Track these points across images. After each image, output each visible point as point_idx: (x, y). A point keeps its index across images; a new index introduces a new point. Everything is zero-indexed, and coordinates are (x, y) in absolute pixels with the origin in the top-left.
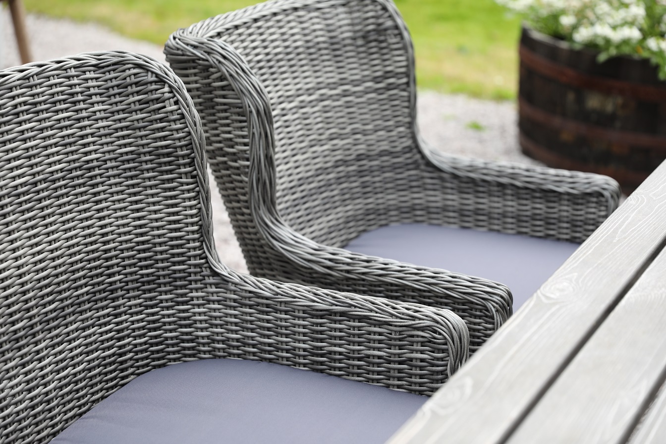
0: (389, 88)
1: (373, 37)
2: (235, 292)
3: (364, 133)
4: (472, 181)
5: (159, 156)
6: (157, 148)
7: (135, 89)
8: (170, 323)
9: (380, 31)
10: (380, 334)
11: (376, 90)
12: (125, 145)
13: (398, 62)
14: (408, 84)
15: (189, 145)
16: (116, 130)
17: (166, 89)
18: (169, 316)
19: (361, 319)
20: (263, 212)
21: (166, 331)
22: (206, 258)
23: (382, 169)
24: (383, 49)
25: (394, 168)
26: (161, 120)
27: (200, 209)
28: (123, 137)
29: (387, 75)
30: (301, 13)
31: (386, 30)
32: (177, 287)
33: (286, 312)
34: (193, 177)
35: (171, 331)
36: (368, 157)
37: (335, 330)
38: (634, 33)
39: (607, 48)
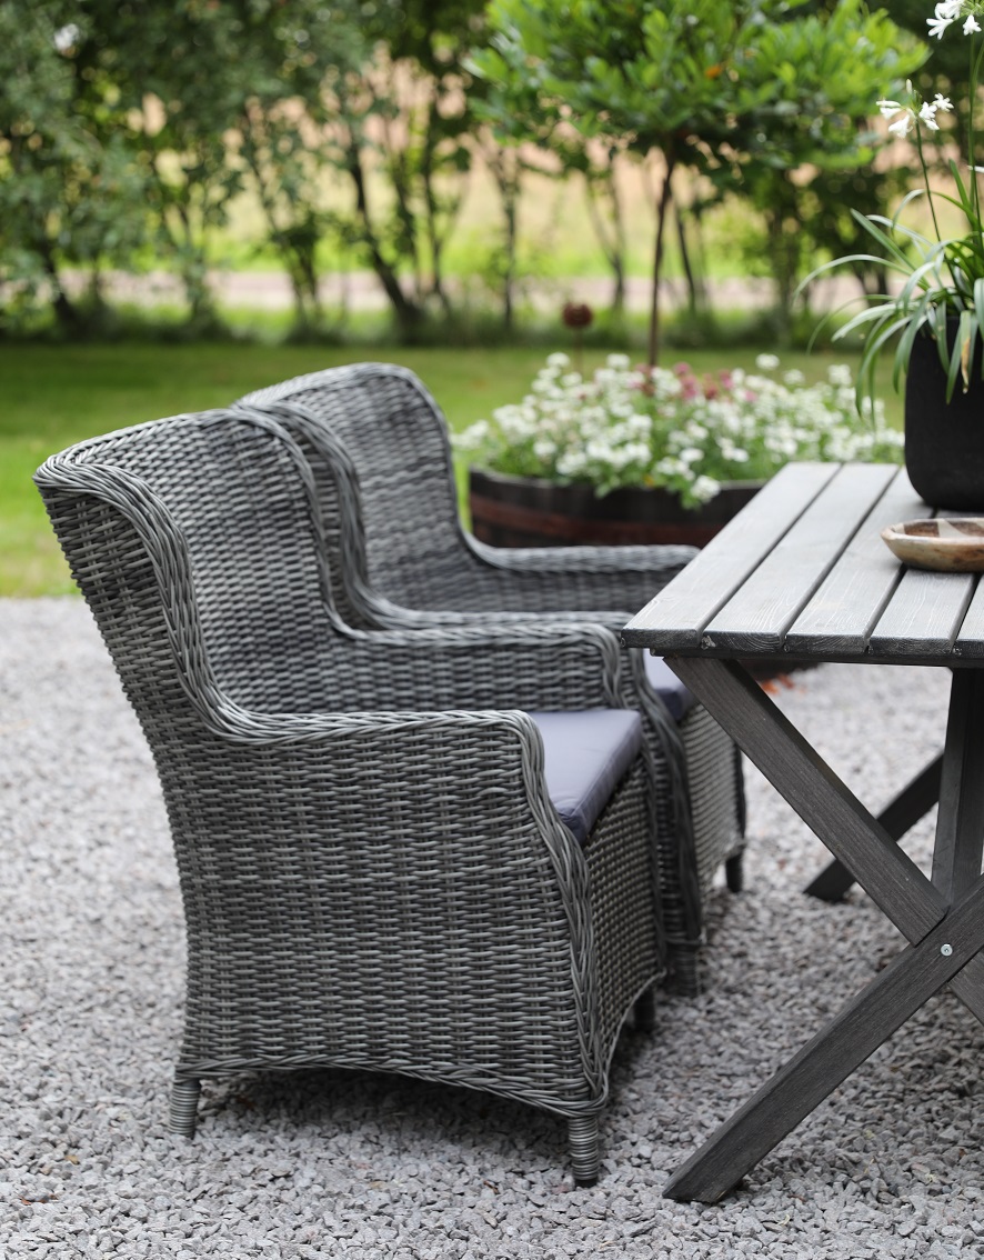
0: (427, 475)
1: (400, 418)
2: (364, 649)
3: (404, 531)
4: (536, 574)
5: (275, 511)
6: (273, 503)
7: (244, 445)
8: (301, 688)
9: (407, 411)
10: (530, 660)
11: (412, 481)
12: (241, 503)
13: (431, 446)
14: (446, 471)
15: (305, 498)
16: (230, 488)
17: (277, 442)
18: (300, 680)
20: (358, 584)
21: (299, 697)
22: (328, 617)
23: (428, 573)
24: (414, 432)
25: (442, 571)
26: (275, 474)
27: (319, 566)
28: (238, 495)
29: (422, 461)
30: (320, 394)
31: (415, 408)
32: (304, 650)
33: (425, 658)
34: (311, 531)
35: (303, 696)
36: (413, 560)
37: (481, 665)
38: (642, 452)
39: (605, 478)
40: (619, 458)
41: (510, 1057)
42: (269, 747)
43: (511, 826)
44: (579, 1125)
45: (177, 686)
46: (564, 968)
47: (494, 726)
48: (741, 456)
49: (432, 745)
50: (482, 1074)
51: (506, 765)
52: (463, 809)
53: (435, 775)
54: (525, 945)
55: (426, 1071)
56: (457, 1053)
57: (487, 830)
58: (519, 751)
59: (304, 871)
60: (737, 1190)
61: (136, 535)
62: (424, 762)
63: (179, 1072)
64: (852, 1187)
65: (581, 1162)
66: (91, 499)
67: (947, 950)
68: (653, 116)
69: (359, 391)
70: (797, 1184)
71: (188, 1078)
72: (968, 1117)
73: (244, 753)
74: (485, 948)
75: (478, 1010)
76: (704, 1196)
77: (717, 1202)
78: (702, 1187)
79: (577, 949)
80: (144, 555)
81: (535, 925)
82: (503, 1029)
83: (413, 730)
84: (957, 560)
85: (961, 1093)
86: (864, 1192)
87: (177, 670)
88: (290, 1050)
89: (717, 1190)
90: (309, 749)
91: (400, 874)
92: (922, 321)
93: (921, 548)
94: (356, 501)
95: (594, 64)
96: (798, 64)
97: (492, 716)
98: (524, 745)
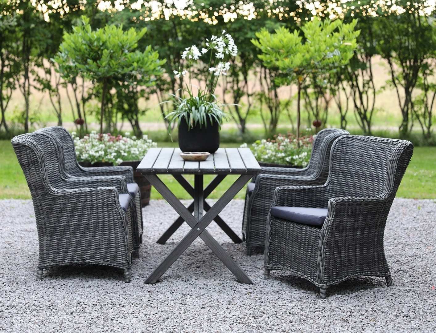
0: (69, 151)
1: (63, 138)
5: (49, 154)
6: (49, 152)
7: (42, 140)
13: (70, 144)
14: (73, 150)
15: (56, 151)
17: (49, 139)
19: (100, 182)
24: (66, 141)
26: (49, 145)
29: (68, 148)
31: (66, 136)
38: (102, 153)
39: (93, 160)
40: (97, 155)
41: (112, 258)
42: (62, 196)
43: (113, 210)
44: (126, 270)
45: (42, 184)
46: (123, 238)
47: (109, 190)
48: (126, 154)
49: (96, 194)
50: (106, 262)
51: (111, 197)
52: (103, 207)
53: (97, 200)
54: (115, 234)
55: (94, 262)
56: (100, 258)
57: (108, 211)
58: (114, 195)
59: (68, 222)
60: (158, 281)
61: (35, 153)
62: (94, 197)
63: (39, 267)
64: (180, 280)
65: (126, 278)
66: (25, 146)
67: (198, 229)
68: (104, 73)
69: (53, 132)
70: (169, 280)
71: (40, 269)
72: (200, 270)
73: (56, 197)
74: (107, 235)
75: (105, 248)
76: (152, 282)
77: (155, 284)
78: (152, 280)
79: (126, 234)
80: (36, 157)
81: (117, 230)
82: (110, 252)
83: (92, 191)
84: (195, 159)
85: (198, 267)
86: (183, 281)
87: (43, 181)
88: (64, 260)
89: (155, 281)
90: (70, 196)
91: (89, 221)
92: (182, 115)
93: (188, 156)
94: (63, 153)
95: (90, 61)
96: (138, 62)
97: (108, 188)
98: (115, 193)
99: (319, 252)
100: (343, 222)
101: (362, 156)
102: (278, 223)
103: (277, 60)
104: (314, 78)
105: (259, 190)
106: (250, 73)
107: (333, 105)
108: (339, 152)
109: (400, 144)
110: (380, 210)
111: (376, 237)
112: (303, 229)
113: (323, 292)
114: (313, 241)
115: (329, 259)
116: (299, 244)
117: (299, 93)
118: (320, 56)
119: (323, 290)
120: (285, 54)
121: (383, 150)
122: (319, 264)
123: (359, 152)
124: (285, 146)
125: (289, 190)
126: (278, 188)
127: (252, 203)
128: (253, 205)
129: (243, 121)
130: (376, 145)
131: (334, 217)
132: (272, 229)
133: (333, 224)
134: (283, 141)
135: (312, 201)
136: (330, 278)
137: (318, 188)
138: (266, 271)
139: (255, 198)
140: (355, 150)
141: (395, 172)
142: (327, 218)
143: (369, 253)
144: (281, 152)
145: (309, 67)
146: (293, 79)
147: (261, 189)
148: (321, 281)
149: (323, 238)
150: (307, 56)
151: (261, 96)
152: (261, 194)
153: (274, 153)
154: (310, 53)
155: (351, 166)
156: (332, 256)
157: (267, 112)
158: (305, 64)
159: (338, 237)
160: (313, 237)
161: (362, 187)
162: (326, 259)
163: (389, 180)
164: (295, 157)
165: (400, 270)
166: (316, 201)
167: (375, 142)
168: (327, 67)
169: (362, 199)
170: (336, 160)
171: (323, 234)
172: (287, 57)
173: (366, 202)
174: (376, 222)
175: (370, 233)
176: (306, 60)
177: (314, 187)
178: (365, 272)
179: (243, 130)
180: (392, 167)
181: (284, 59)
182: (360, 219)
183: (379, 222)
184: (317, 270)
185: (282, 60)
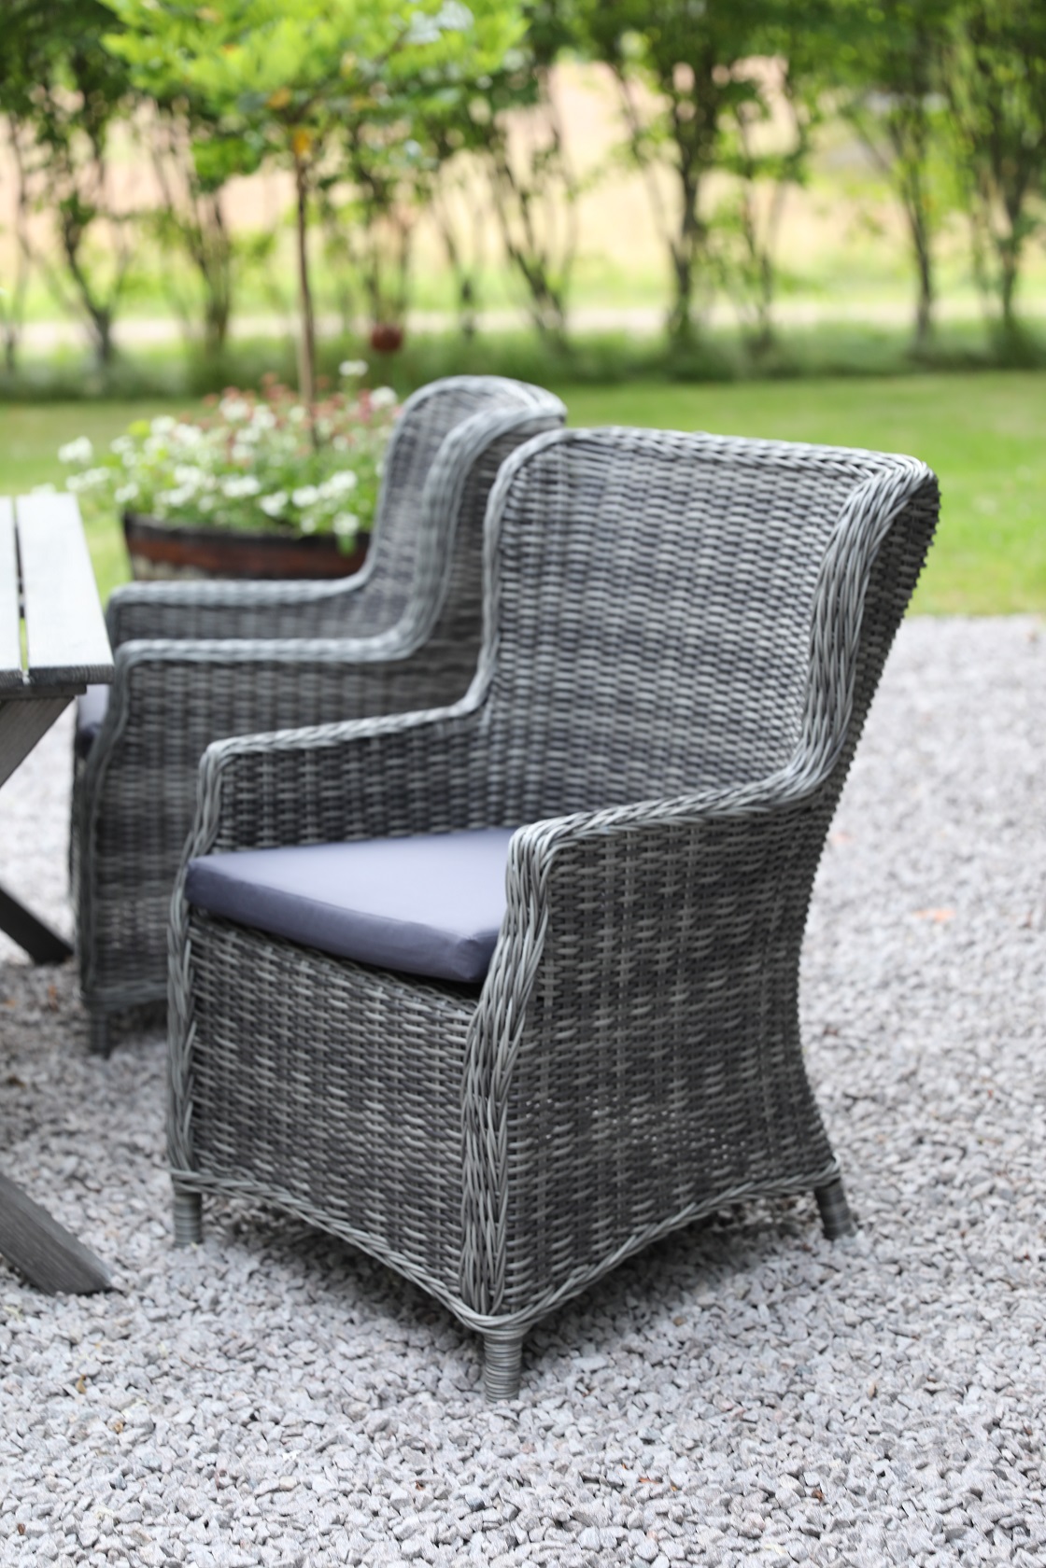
99: (471, 1140)
100: (591, 952)
101: (652, 538)
102: (229, 949)
103: (192, 55)
104: (353, 146)
105: (129, 723)
106: (117, 133)
107: (426, 242)
108: (530, 522)
109: (874, 481)
110: (782, 853)
111: (764, 996)
112: (371, 999)
113: (503, 1356)
114: (431, 1068)
115: (527, 1173)
116: (352, 1075)
117: (302, 207)
118: (380, 32)
119: (504, 1349)
120: (224, 31)
121: (763, 506)
122: (473, 1203)
123: (633, 521)
124: (255, 445)
125: (278, 756)
126: (217, 748)
127: (98, 794)
128: (102, 805)
129: (102, 319)
130: (722, 478)
131: (547, 936)
132: (197, 977)
133: (540, 974)
134: (245, 422)
135: (405, 796)
136: (541, 1272)
137: (430, 724)
138: (184, 1201)
139: (110, 767)
140: (613, 506)
141: (853, 639)
142: (503, 945)
143: (730, 1087)
144: (242, 472)
145: (335, 87)
146: (268, 149)
147: (137, 718)
148: (491, 1300)
149: (488, 1062)
150: (326, 34)
151: (163, 222)
152: (138, 745)
153: (210, 483)
154: (338, 21)
155: (597, 598)
156: (543, 1153)
157: (189, 281)
158: (317, 71)
159: (571, 1039)
160: (431, 1045)
161: (660, 709)
162: (513, 1177)
163: (825, 685)
164: (304, 496)
165: (855, 1099)
166: (428, 794)
167: (716, 462)
168: (414, 86)
169: (688, 813)
170: (517, 570)
171: (486, 1035)
172: (232, 40)
173: (711, 822)
174: (760, 918)
175: (732, 981)
176: (321, 53)
177: (412, 718)
178: (719, 1191)
179: (106, 350)
180: (836, 611)
181: (220, 51)
182: (686, 915)
183: (777, 913)
184: (462, 1236)
185: (213, 56)
